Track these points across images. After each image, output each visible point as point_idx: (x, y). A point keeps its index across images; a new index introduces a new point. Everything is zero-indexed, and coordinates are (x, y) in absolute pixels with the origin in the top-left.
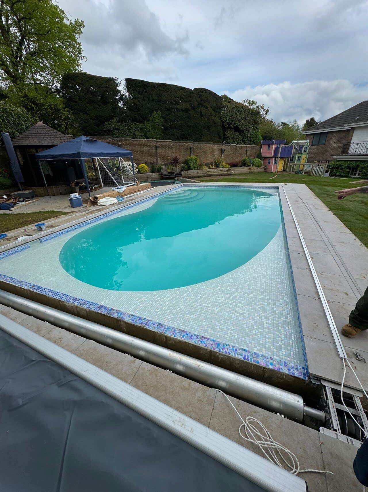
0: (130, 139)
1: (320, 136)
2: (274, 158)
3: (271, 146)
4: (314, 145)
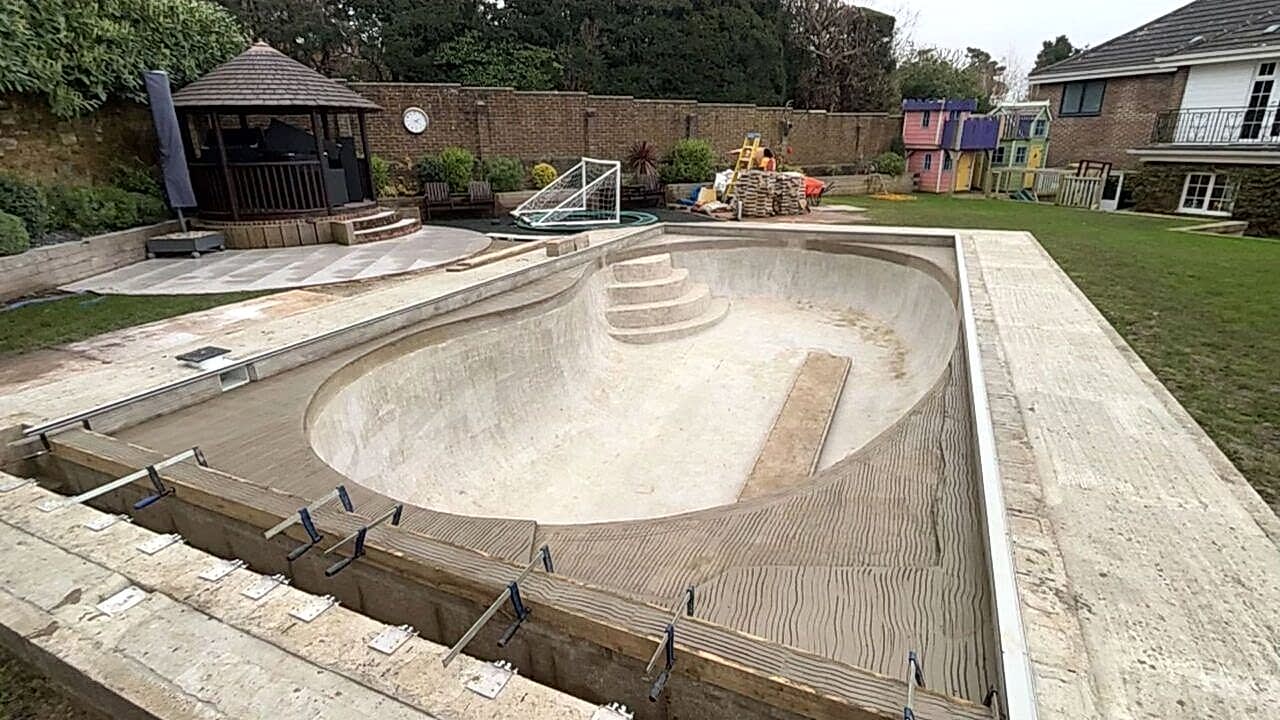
0: (511, 91)
1: (1084, 90)
2: (942, 152)
3: (932, 115)
4: (1069, 115)
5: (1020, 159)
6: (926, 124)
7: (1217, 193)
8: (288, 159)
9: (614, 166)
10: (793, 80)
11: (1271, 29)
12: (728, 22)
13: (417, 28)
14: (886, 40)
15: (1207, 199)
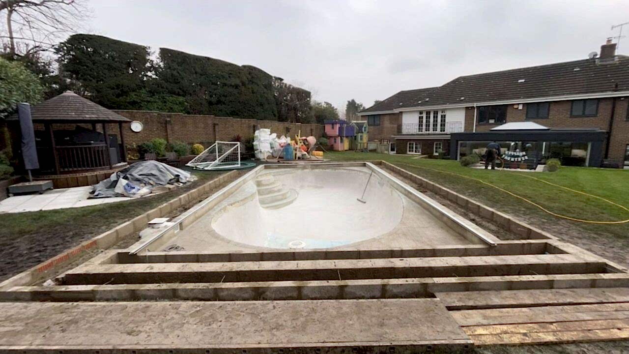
0: (182, 115)
2: (339, 137)
3: (335, 126)
4: (371, 125)
5: (361, 139)
6: (333, 128)
7: (416, 148)
8: (90, 144)
9: (237, 144)
10: (279, 112)
11: (420, 102)
12: (255, 91)
13: (118, 86)
14: (308, 99)
15: (414, 149)
